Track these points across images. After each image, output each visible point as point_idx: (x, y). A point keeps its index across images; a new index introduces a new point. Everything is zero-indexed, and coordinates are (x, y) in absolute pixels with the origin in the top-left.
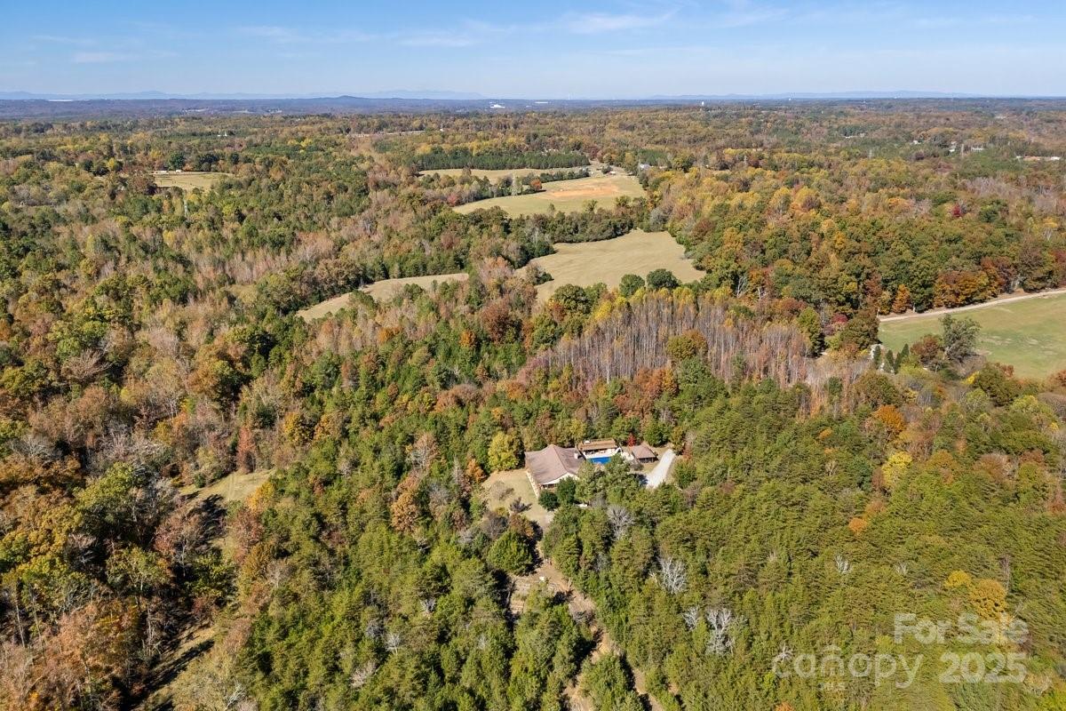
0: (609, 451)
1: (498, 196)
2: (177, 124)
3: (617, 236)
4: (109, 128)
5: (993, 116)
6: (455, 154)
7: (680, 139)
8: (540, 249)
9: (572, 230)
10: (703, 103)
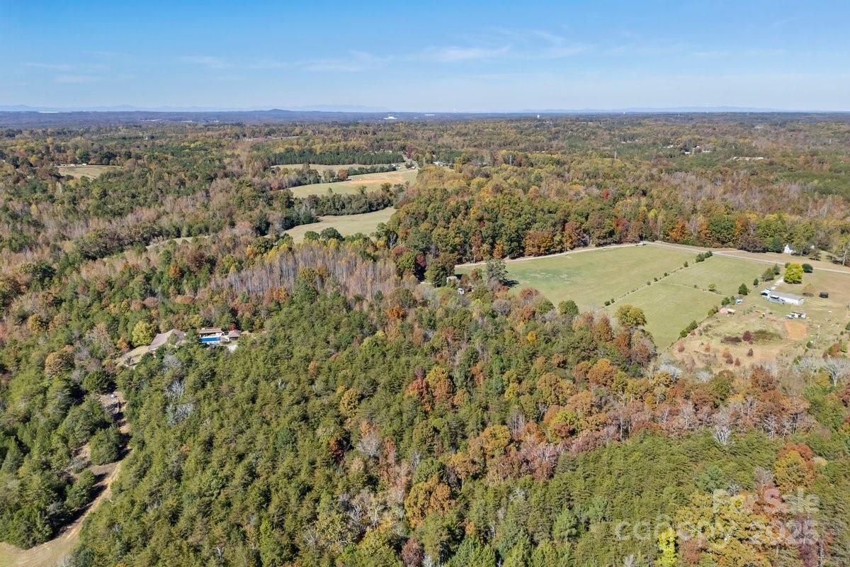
0: (217, 334)
1: (314, 183)
2: (120, 130)
3: (371, 211)
4: (65, 133)
5: (753, 126)
6: (302, 154)
7: (493, 143)
8: (305, 218)
9: (339, 207)
10: (538, 116)
